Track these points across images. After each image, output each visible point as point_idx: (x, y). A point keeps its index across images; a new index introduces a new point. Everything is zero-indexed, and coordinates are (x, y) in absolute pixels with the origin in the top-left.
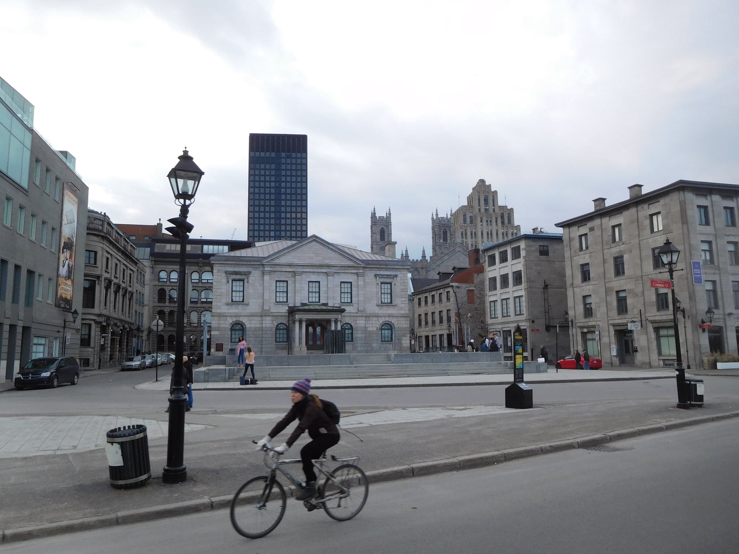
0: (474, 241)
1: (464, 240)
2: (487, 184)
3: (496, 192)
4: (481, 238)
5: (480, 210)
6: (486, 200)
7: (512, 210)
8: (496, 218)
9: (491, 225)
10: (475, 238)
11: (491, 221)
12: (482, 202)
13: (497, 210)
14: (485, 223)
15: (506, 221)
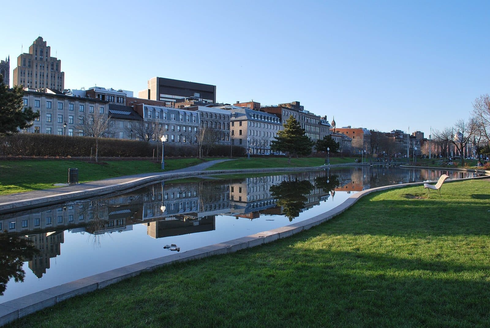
0: (30, 79)
1: (23, 77)
2: (44, 41)
3: (49, 47)
4: (35, 77)
5: (36, 58)
6: (42, 52)
7: (60, 61)
8: (48, 65)
9: (43, 69)
10: (31, 77)
11: (43, 67)
12: (39, 53)
13: (49, 60)
14: (39, 68)
15: (55, 68)
